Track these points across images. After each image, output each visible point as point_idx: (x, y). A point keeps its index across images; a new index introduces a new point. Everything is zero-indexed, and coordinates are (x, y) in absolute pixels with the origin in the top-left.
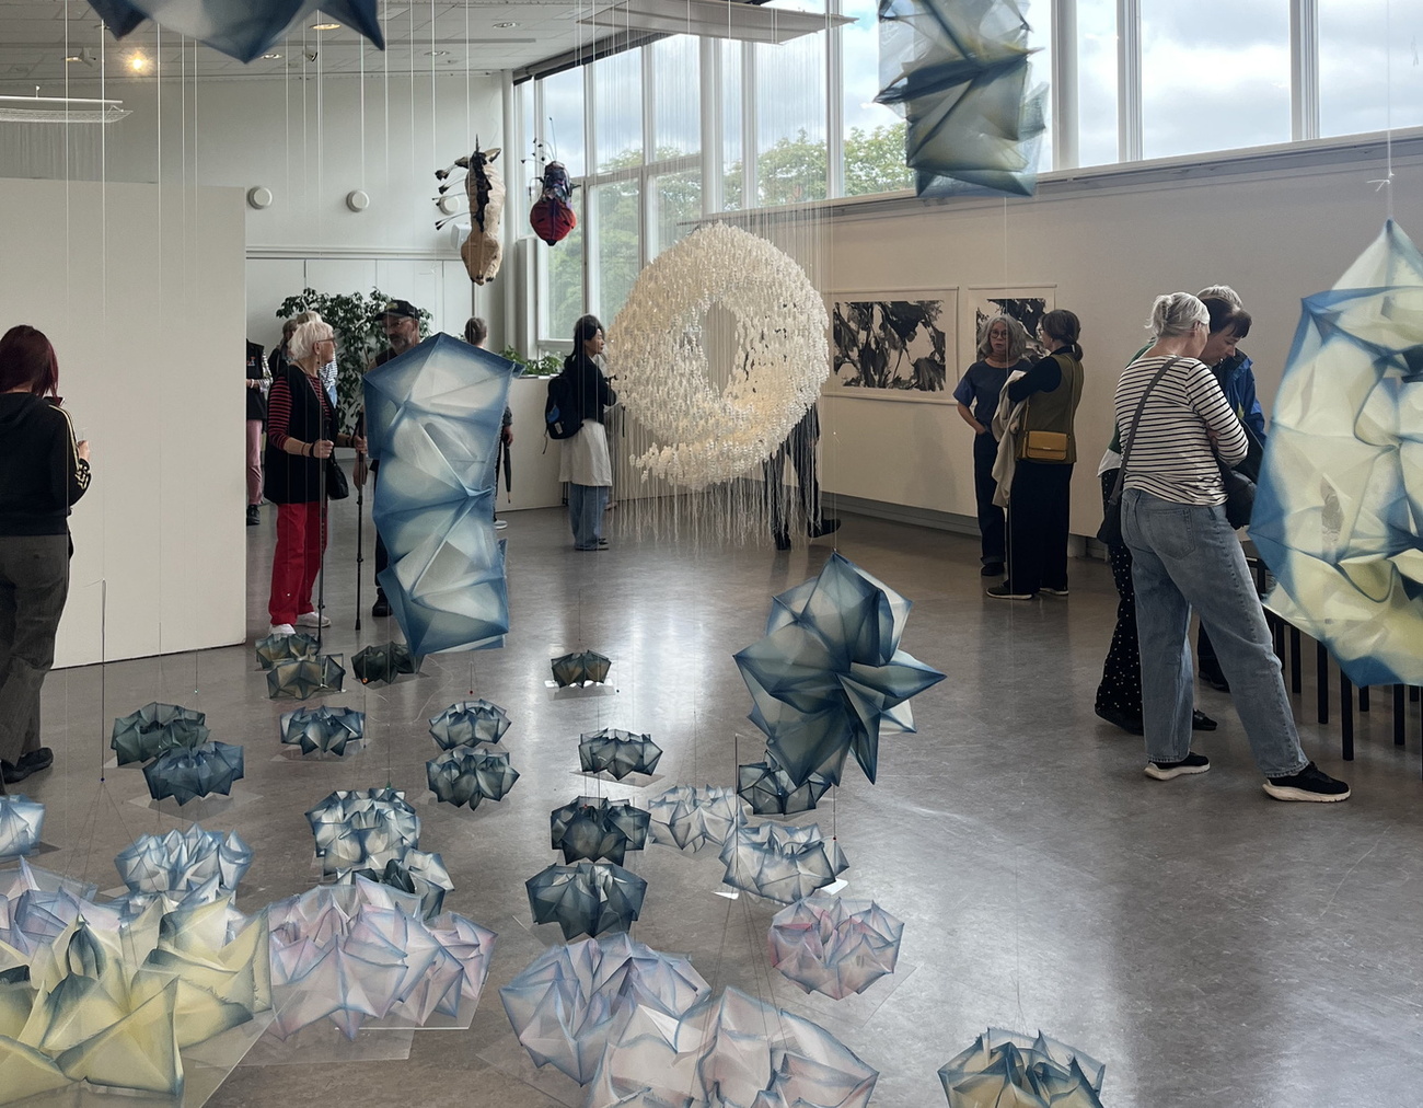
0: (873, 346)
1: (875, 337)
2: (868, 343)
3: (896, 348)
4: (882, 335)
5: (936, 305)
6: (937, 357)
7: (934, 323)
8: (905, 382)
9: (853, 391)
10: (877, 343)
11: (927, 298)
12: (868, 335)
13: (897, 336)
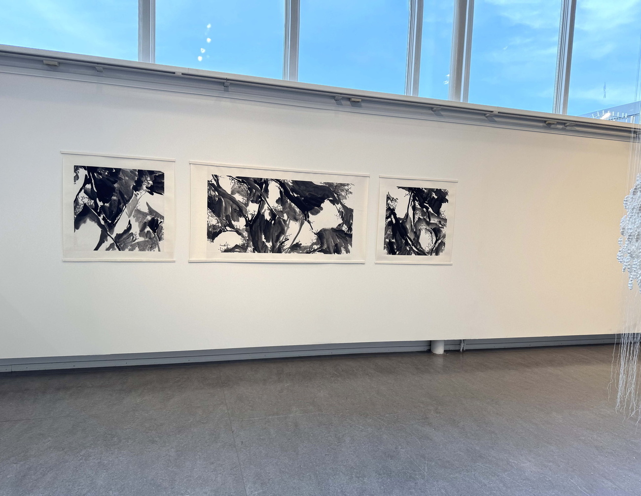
0: (267, 217)
1: (271, 210)
2: (260, 215)
3: (296, 219)
4: (280, 208)
5: (346, 187)
6: (345, 228)
7: (344, 201)
8: (305, 248)
9: (237, 256)
10: (273, 214)
11: (335, 180)
12: (260, 208)
13: (298, 210)
